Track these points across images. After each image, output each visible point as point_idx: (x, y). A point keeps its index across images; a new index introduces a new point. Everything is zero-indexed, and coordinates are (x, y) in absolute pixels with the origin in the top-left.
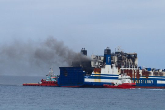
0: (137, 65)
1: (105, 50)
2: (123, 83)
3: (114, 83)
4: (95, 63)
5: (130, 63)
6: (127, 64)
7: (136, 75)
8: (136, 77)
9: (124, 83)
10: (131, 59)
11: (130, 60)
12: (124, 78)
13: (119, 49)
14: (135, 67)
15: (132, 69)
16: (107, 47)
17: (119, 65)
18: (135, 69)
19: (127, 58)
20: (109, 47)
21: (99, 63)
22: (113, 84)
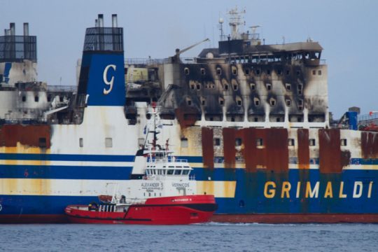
0: (320, 102)
1: (90, 33)
2: (153, 196)
3: (110, 198)
4: (24, 99)
5: (271, 96)
6: (246, 102)
7: (313, 155)
8: (314, 166)
9: (158, 196)
10: (274, 75)
11: (267, 82)
12: (160, 172)
13: (234, 25)
14: (306, 112)
15: (285, 124)
16: (101, 16)
17: (182, 104)
18: (305, 124)
19: (247, 72)
20: (114, 16)
21: (49, 99)
22: (105, 200)
